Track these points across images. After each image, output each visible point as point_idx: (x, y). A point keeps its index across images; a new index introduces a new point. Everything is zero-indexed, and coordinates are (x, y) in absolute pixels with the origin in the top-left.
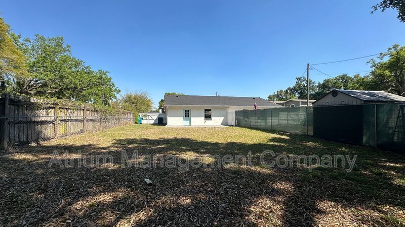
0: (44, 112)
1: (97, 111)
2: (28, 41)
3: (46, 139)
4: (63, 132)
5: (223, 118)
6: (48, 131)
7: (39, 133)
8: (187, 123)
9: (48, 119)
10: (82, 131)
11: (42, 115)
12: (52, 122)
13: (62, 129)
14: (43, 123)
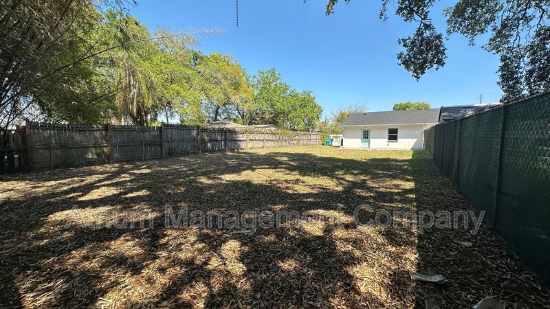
0: (241, 135)
1: (274, 134)
2: (254, 77)
3: (242, 149)
4: (251, 146)
5: (415, 140)
6: (243, 145)
7: (239, 146)
8: (366, 145)
9: (244, 139)
10: (263, 147)
11: (240, 137)
12: (245, 141)
13: (250, 145)
14: (240, 140)
